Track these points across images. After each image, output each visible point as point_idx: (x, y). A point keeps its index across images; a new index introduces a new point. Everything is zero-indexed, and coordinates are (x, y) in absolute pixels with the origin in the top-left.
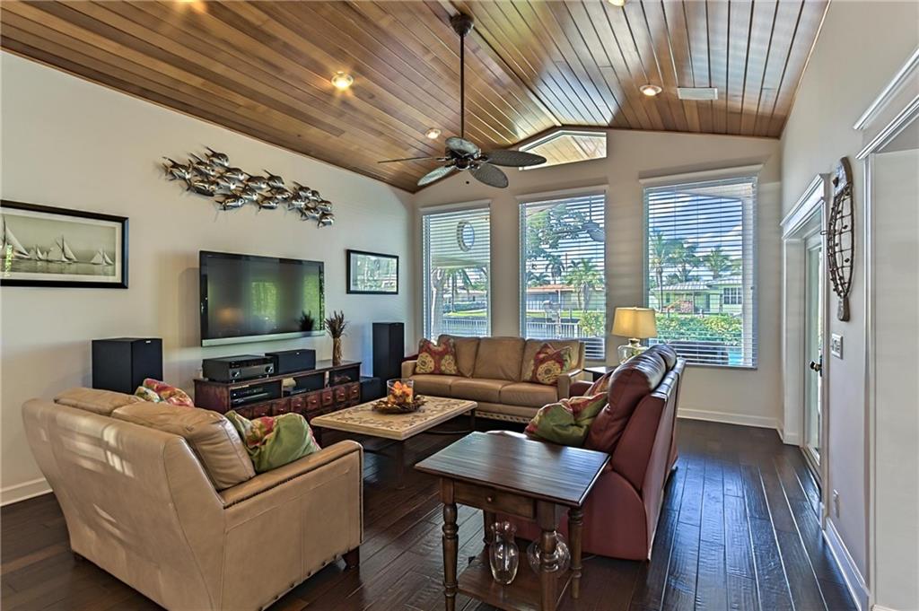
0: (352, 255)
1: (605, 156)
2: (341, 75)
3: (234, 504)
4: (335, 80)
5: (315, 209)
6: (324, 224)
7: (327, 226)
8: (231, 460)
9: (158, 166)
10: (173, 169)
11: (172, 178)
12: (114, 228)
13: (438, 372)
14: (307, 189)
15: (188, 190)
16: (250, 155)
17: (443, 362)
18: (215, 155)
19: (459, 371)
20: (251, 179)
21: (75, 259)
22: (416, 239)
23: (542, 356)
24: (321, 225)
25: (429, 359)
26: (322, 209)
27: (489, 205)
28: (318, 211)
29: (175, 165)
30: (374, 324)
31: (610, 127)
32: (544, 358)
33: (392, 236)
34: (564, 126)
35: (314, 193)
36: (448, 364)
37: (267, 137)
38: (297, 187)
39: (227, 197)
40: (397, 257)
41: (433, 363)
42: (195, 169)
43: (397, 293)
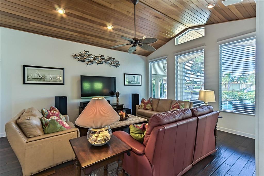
0: (126, 75)
1: (204, 35)
2: (109, 25)
3: (29, 142)
4: (108, 27)
5: (114, 63)
6: (117, 67)
7: (118, 67)
8: (31, 130)
9: (71, 56)
10: (75, 56)
11: (75, 58)
12: (61, 71)
13: (145, 109)
14: (111, 58)
15: (78, 61)
16: (95, 51)
17: (147, 106)
18: (86, 52)
19: (152, 109)
20: (96, 57)
21: (52, 78)
22: (147, 70)
23: (174, 106)
24: (116, 67)
25: (143, 105)
26: (116, 63)
27: (166, 58)
28: (115, 63)
29: (76, 55)
30: (132, 94)
31: (206, 25)
32: (174, 107)
33: (139, 69)
34: (190, 28)
35: (113, 59)
36: (149, 106)
37: (100, 46)
38: (109, 58)
39: (89, 62)
40: (141, 75)
41: (144, 106)
42: (81, 56)
43: (141, 85)
